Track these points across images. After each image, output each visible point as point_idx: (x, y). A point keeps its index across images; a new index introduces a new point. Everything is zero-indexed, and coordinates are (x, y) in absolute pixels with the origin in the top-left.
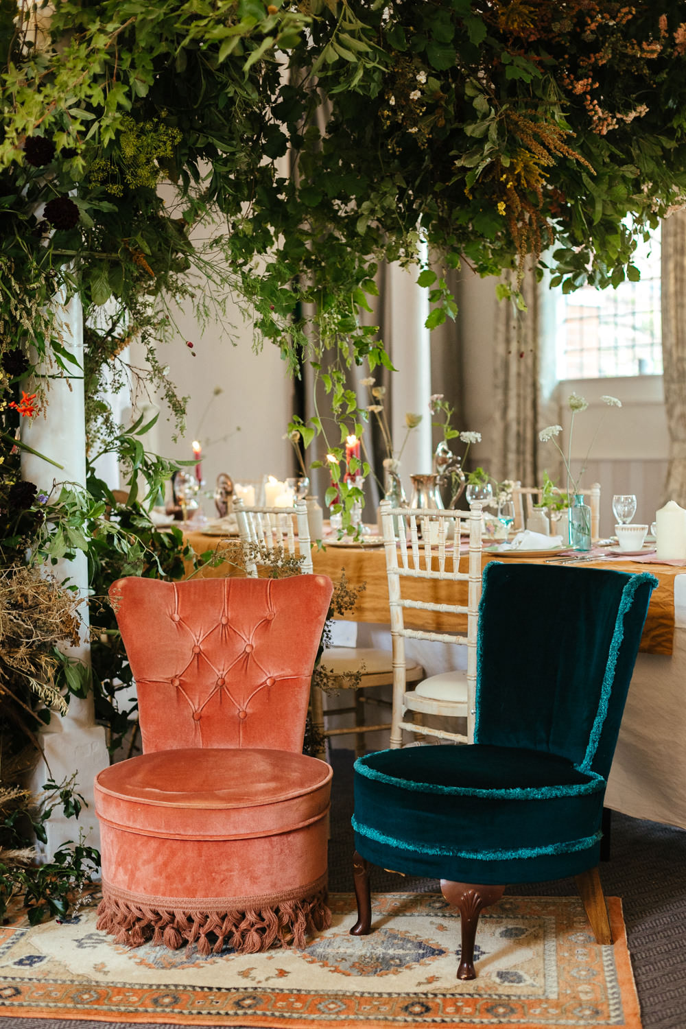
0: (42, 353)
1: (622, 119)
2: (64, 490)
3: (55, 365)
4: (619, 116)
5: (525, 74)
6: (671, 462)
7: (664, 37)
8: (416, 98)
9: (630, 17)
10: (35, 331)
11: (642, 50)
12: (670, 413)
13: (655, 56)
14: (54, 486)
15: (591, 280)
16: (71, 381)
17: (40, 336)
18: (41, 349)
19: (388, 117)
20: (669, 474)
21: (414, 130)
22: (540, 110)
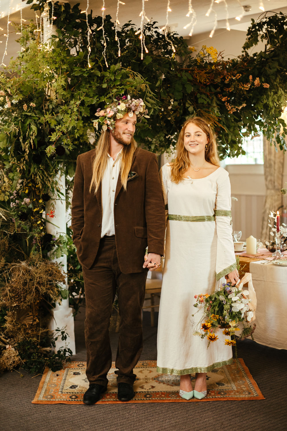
0: (53, 193)
1: (237, 108)
2: (60, 236)
3: (57, 196)
4: (236, 107)
5: (205, 101)
6: (266, 197)
7: (251, 82)
8: (170, 108)
9: (240, 77)
10: (51, 187)
11: (243, 87)
12: (266, 179)
13: (248, 89)
14: (57, 233)
15: (229, 156)
16: (62, 201)
17: (53, 188)
18: (53, 191)
19: (161, 115)
20: (266, 202)
21: (169, 119)
22: (210, 109)
